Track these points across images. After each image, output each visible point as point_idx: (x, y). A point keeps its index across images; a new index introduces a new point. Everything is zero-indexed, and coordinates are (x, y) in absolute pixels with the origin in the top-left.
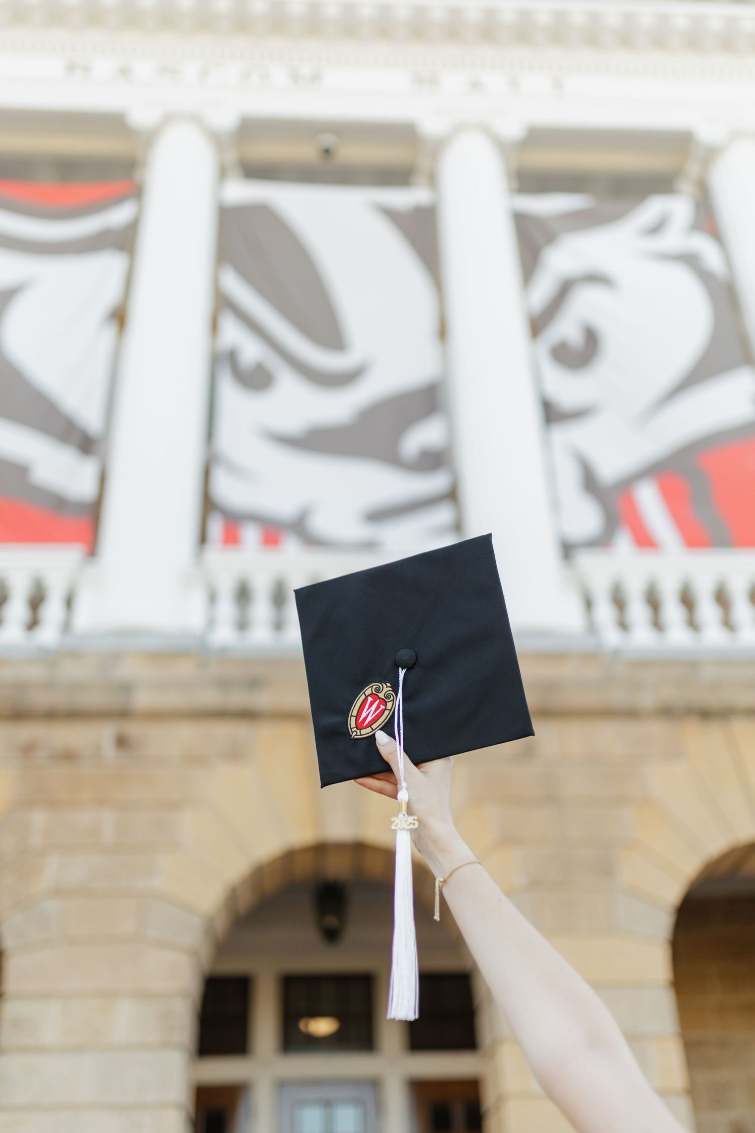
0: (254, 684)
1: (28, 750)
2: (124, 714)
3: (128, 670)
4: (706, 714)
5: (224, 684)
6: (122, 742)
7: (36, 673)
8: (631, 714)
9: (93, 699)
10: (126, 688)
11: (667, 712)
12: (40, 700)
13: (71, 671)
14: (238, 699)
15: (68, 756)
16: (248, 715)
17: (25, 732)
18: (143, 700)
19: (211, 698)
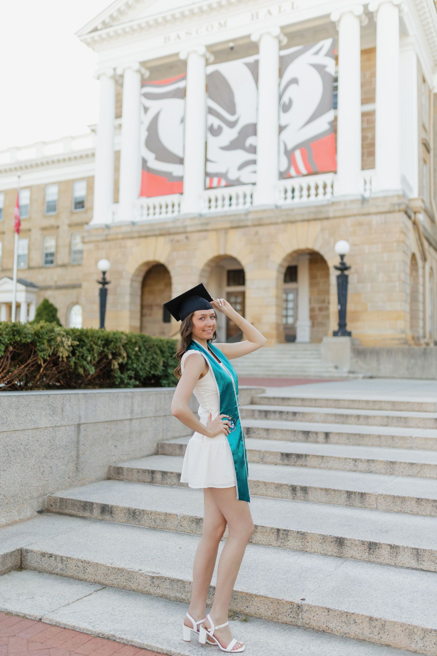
0: (207, 224)
1: (172, 240)
2: (185, 232)
3: (188, 222)
4: (292, 222)
5: (202, 224)
6: (187, 238)
7: (171, 225)
8: (276, 224)
9: (181, 230)
10: (185, 227)
11: (284, 222)
12: (172, 231)
13: (179, 224)
14: (204, 228)
15: (178, 241)
16: (206, 231)
17: (172, 237)
18: (189, 229)
19: (200, 228)
